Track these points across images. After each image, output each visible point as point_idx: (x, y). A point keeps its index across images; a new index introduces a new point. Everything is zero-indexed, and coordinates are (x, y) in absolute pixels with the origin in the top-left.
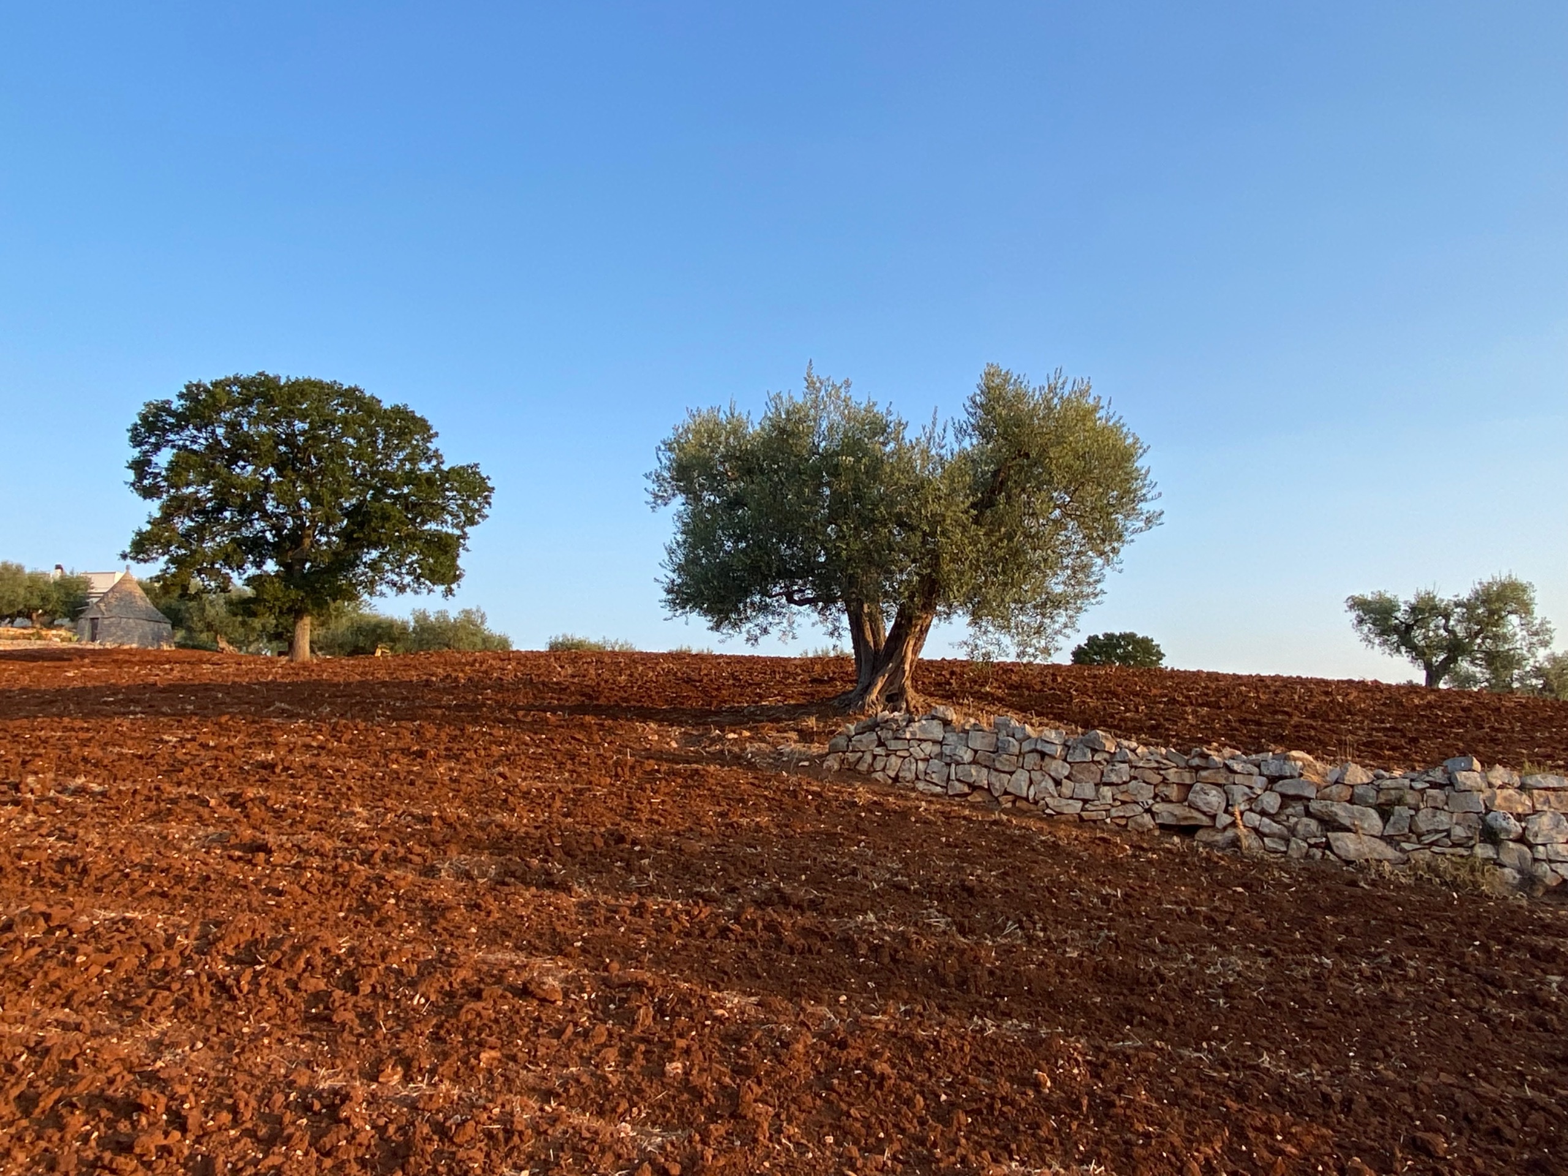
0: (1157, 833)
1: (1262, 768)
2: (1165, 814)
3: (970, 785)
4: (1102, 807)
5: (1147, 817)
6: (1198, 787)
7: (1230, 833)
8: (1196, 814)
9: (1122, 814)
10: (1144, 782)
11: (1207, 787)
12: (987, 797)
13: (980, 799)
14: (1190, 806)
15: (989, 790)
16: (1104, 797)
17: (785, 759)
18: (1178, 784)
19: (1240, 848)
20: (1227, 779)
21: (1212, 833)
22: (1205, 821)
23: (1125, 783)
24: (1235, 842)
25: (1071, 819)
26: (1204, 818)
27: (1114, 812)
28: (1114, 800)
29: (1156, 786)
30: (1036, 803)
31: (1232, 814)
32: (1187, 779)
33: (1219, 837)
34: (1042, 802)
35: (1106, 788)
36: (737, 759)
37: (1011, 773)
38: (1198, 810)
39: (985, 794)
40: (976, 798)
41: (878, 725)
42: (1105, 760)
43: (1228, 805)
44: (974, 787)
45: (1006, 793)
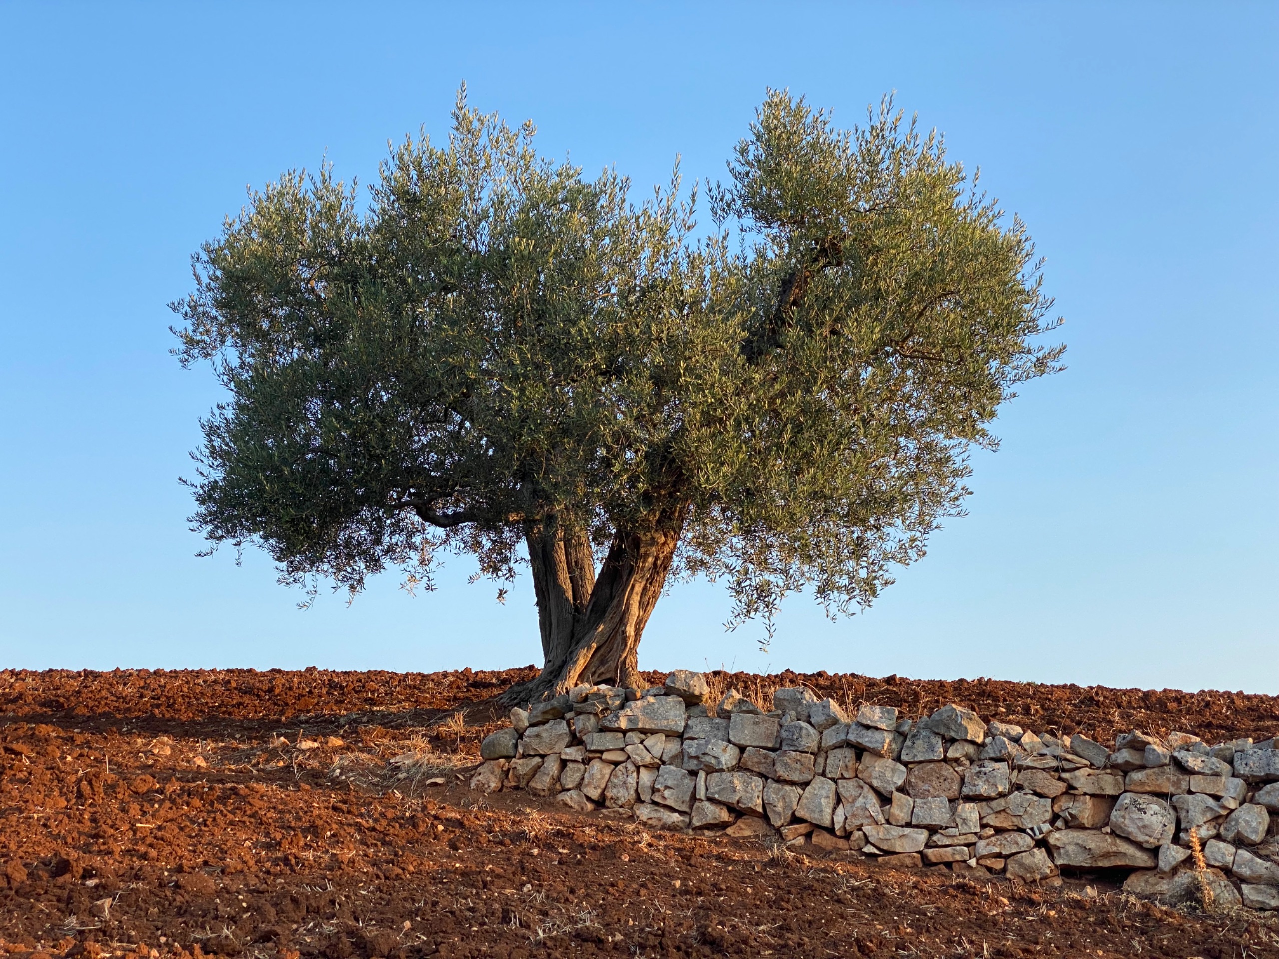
0: (1057, 882)
1: (1237, 763)
2: (1071, 848)
3: (731, 809)
4: (962, 839)
5: (1040, 855)
6: (1126, 799)
7: (1183, 878)
8: (1124, 847)
9: (997, 850)
10: (1036, 793)
11: (1142, 799)
12: (760, 828)
13: (748, 833)
14: (1113, 832)
15: (765, 817)
16: (965, 821)
17: (401, 776)
18: (1093, 796)
19: (1199, 901)
20: (1177, 784)
21: (1152, 880)
22: (1141, 859)
23: (1002, 795)
24: (1192, 893)
25: (908, 861)
26: (1138, 854)
27: (982, 847)
28: (983, 826)
29: (1054, 800)
30: (847, 835)
31: (1187, 846)
32: (1108, 784)
33: (1164, 886)
34: (857, 834)
35: (969, 806)
36: (315, 777)
37: (805, 785)
38: (1127, 839)
39: (759, 823)
40: (744, 830)
41: (570, 709)
42: (967, 756)
43: (1178, 829)
44: (738, 812)
45: (795, 820)
